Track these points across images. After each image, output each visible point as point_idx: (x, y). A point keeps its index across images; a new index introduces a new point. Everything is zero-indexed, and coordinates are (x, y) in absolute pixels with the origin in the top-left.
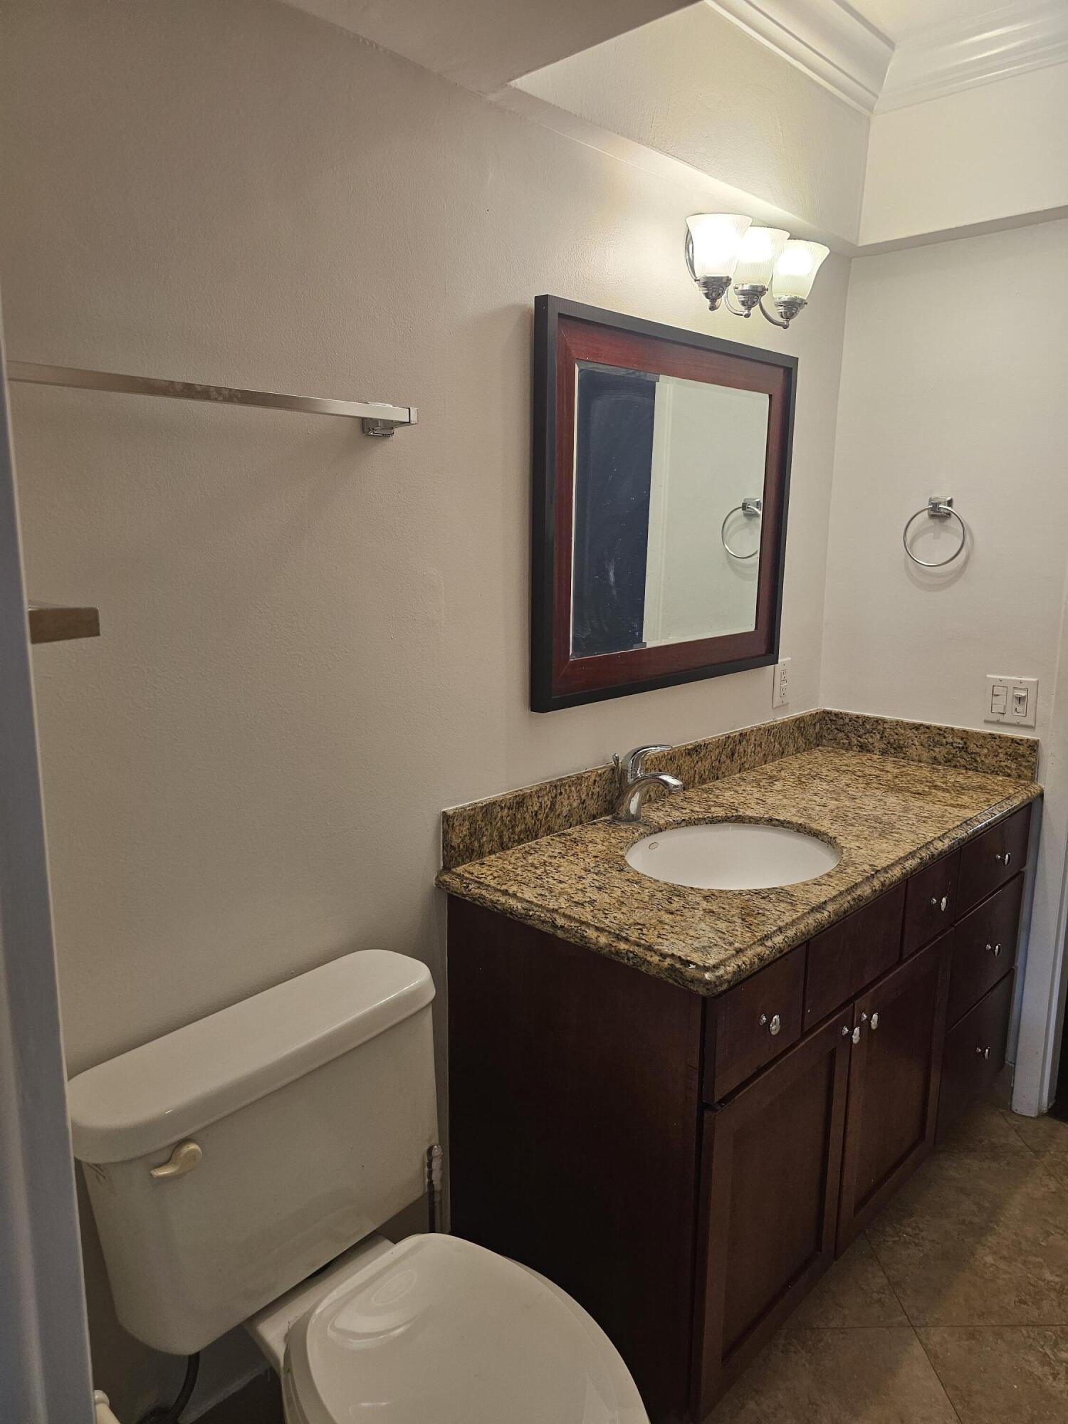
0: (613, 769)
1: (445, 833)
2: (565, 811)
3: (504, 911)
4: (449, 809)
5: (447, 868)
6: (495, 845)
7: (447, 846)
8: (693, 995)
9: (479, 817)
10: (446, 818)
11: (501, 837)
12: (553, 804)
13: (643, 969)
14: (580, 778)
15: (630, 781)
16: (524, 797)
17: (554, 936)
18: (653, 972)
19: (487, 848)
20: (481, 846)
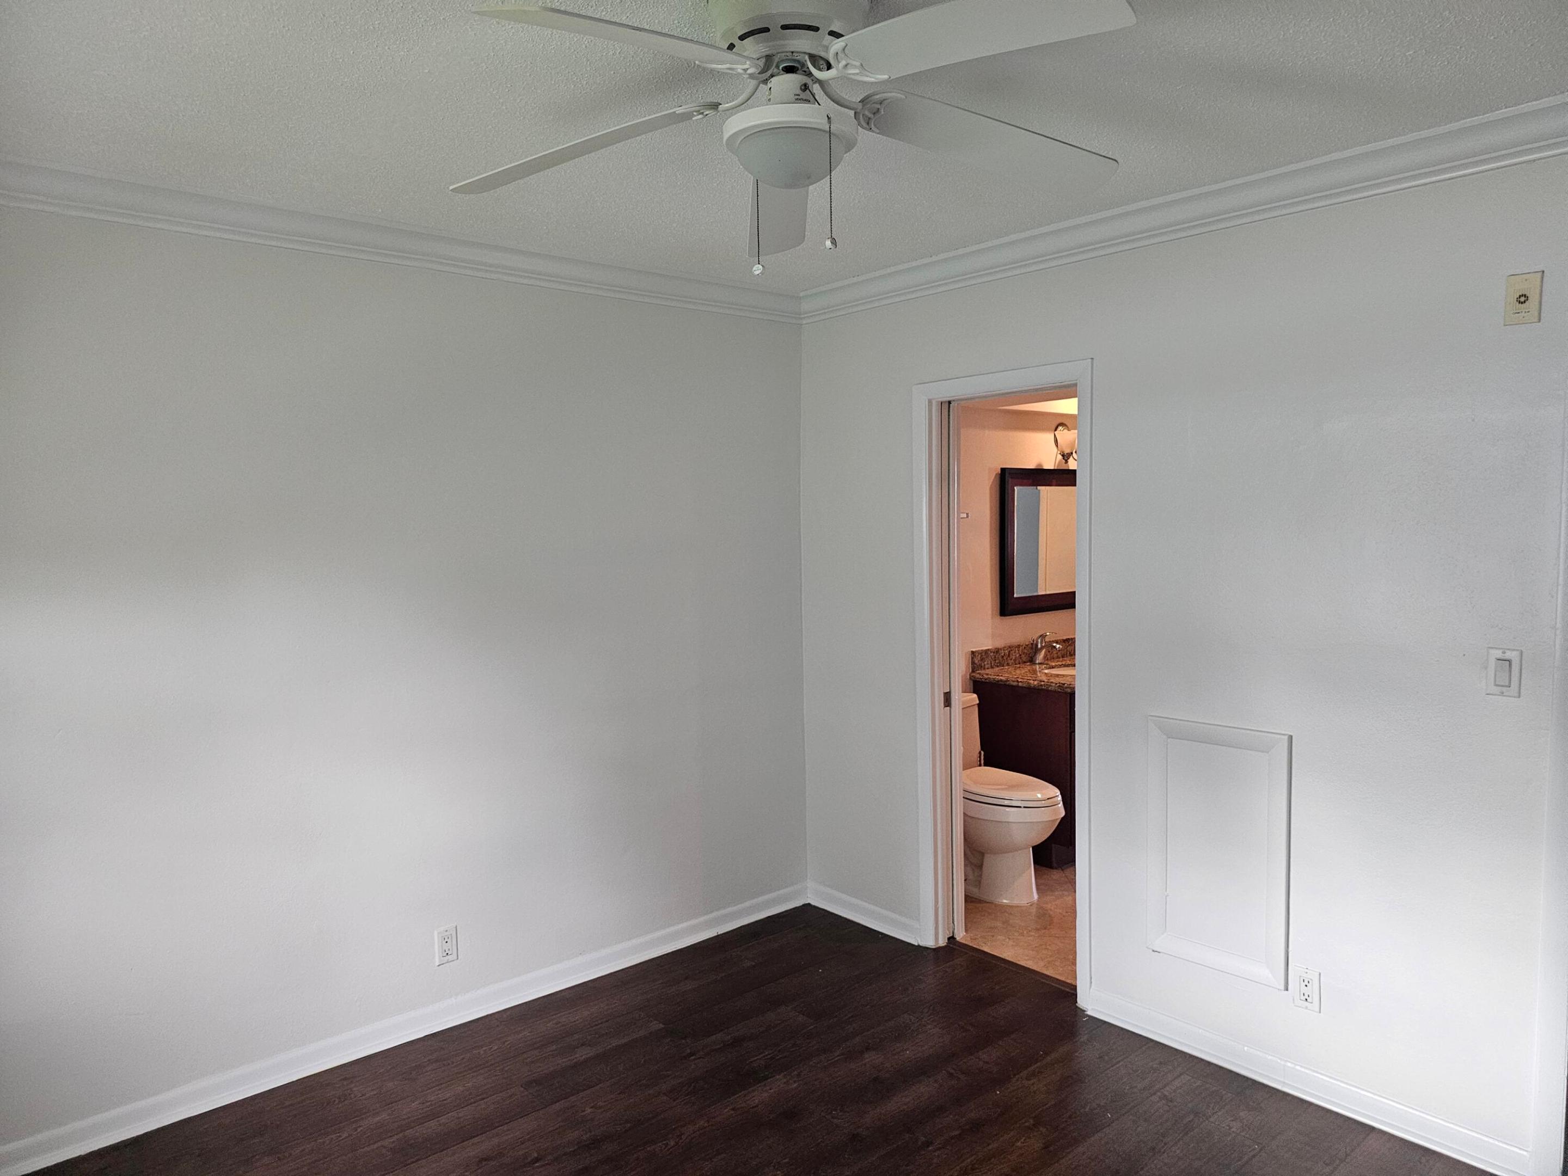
0: (1032, 644)
1: (972, 658)
2: (1014, 657)
3: (998, 681)
4: (974, 650)
5: (973, 671)
6: (989, 666)
7: (973, 663)
8: (1066, 693)
9: (983, 654)
10: (973, 653)
11: (991, 664)
12: (1009, 654)
13: (1050, 689)
14: (1019, 646)
15: (1039, 646)
16: (998, 649)
17: (1018, 686)
18: (1053, 688)
19: (986, 667)
20: (985, 665)
